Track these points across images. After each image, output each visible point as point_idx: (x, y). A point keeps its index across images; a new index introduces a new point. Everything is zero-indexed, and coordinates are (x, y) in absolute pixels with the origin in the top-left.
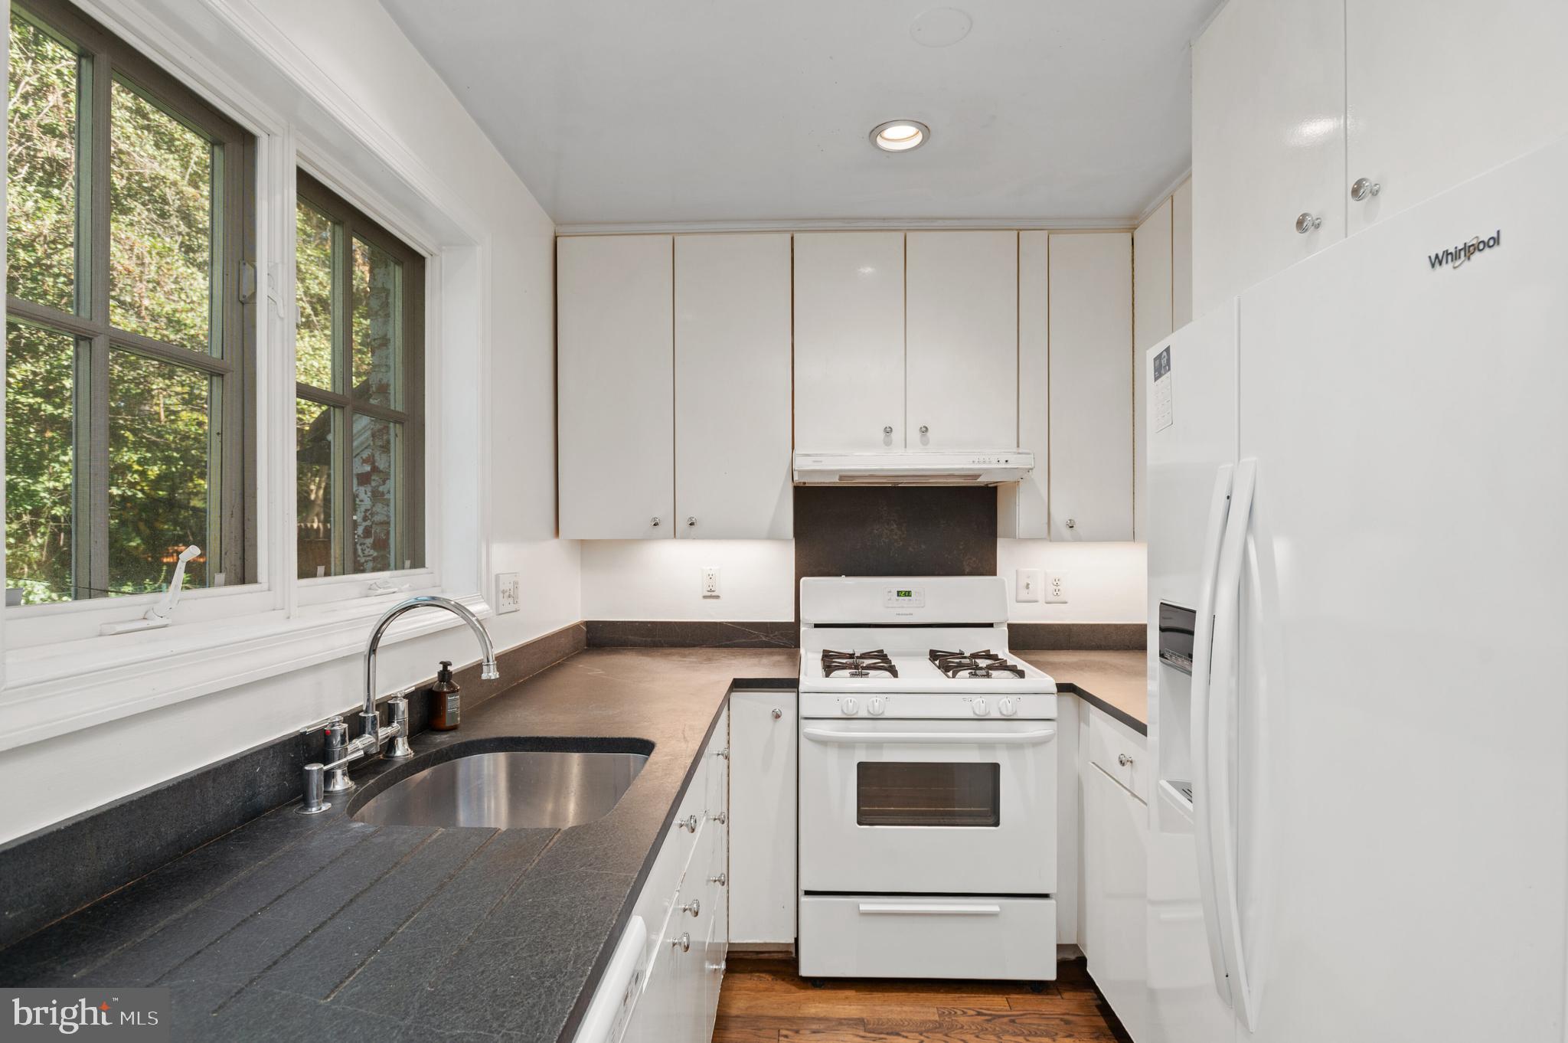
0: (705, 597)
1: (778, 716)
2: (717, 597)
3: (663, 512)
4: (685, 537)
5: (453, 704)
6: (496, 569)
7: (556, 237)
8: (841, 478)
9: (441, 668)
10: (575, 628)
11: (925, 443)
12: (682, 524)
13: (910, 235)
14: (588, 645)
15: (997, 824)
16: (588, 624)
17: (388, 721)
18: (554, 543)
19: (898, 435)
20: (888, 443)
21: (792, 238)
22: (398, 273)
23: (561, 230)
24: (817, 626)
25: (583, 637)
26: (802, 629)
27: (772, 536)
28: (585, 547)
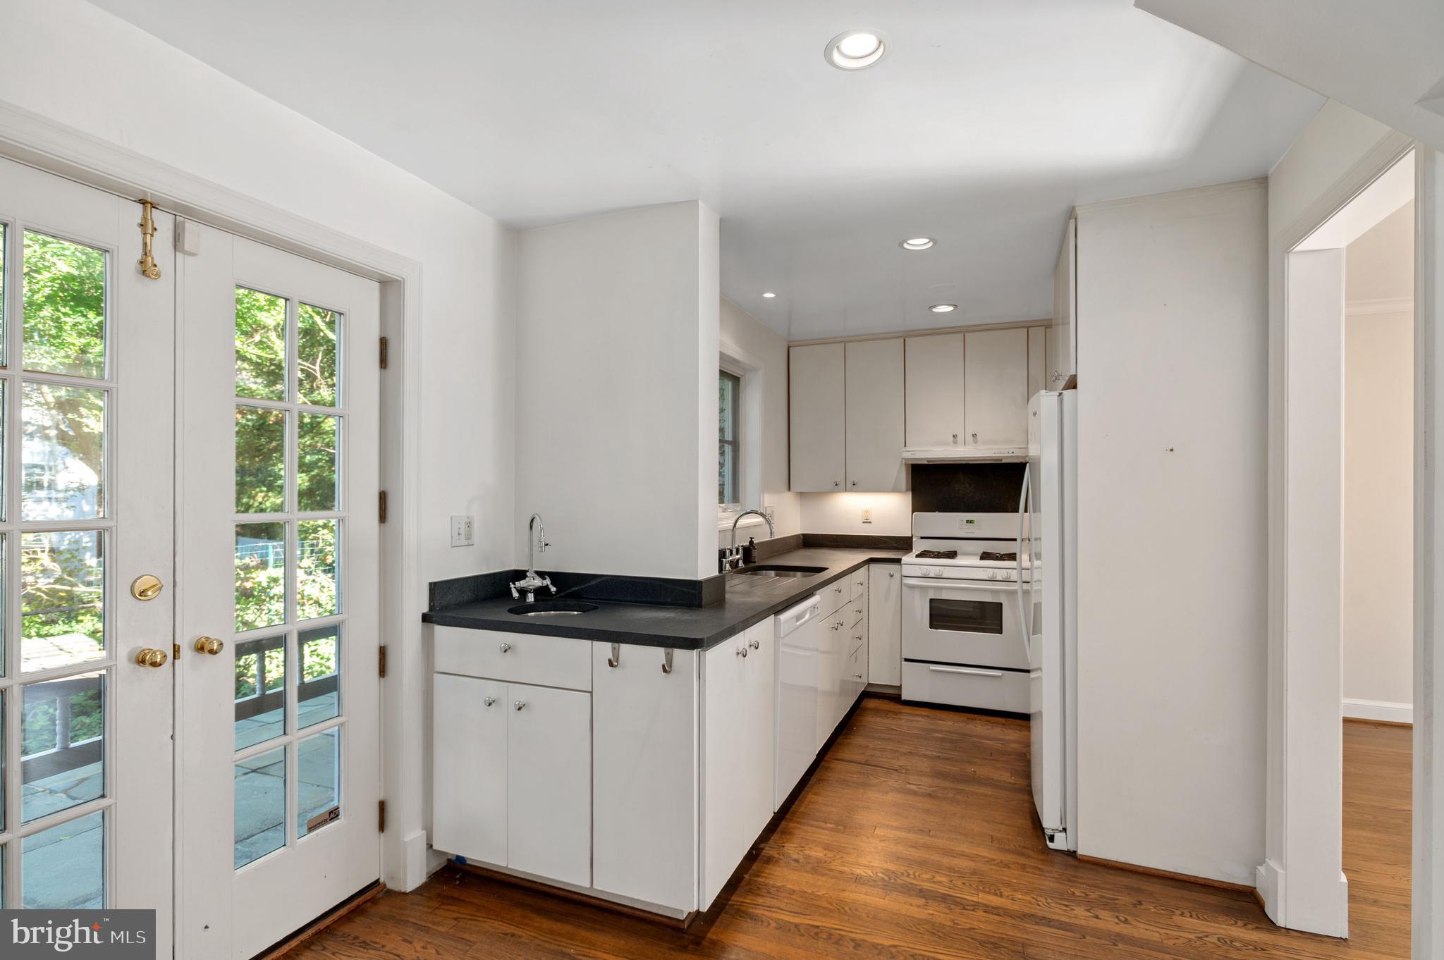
0: (864, 522)
1: (892, 576)
2: (870, 522)
3: (840, 478)
4: (851, 491)
5: (755, 553)
6: (766, 505)
7: (789, 347)
8: (928, 461)
9: (750, 540)
10: (798, 536)
11: (975, 442)
12: (849, 484)
13: (967, 335)
14: (803, 545)
15: (1001, 633)
16: (804, 535)
17: (737, 553)
18: (789, 493)
19: (960, 438)
20: (955, 443)
21: (905, 340)
22: (730, 384)
23: (790, 344)
24: (922, 538)
25: (801, 541)
26: (914, 539)
27: (894, 490)
28: (802, 495)
